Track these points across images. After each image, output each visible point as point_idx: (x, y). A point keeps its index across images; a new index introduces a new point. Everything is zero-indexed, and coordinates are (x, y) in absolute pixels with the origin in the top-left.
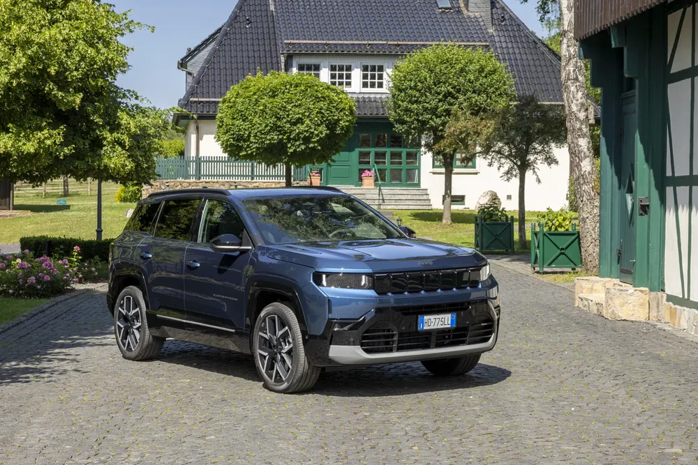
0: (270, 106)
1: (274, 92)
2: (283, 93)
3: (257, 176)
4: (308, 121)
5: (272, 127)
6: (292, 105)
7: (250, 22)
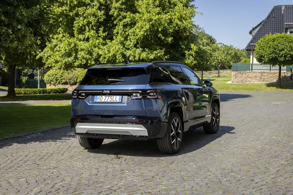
0: (272, 45)
1: (274, 40)
2: (277, 40)
3: (272, 70)
4: (286, 50)
5: (272, 52)
6: (280, 44)
7: (275, 18)
